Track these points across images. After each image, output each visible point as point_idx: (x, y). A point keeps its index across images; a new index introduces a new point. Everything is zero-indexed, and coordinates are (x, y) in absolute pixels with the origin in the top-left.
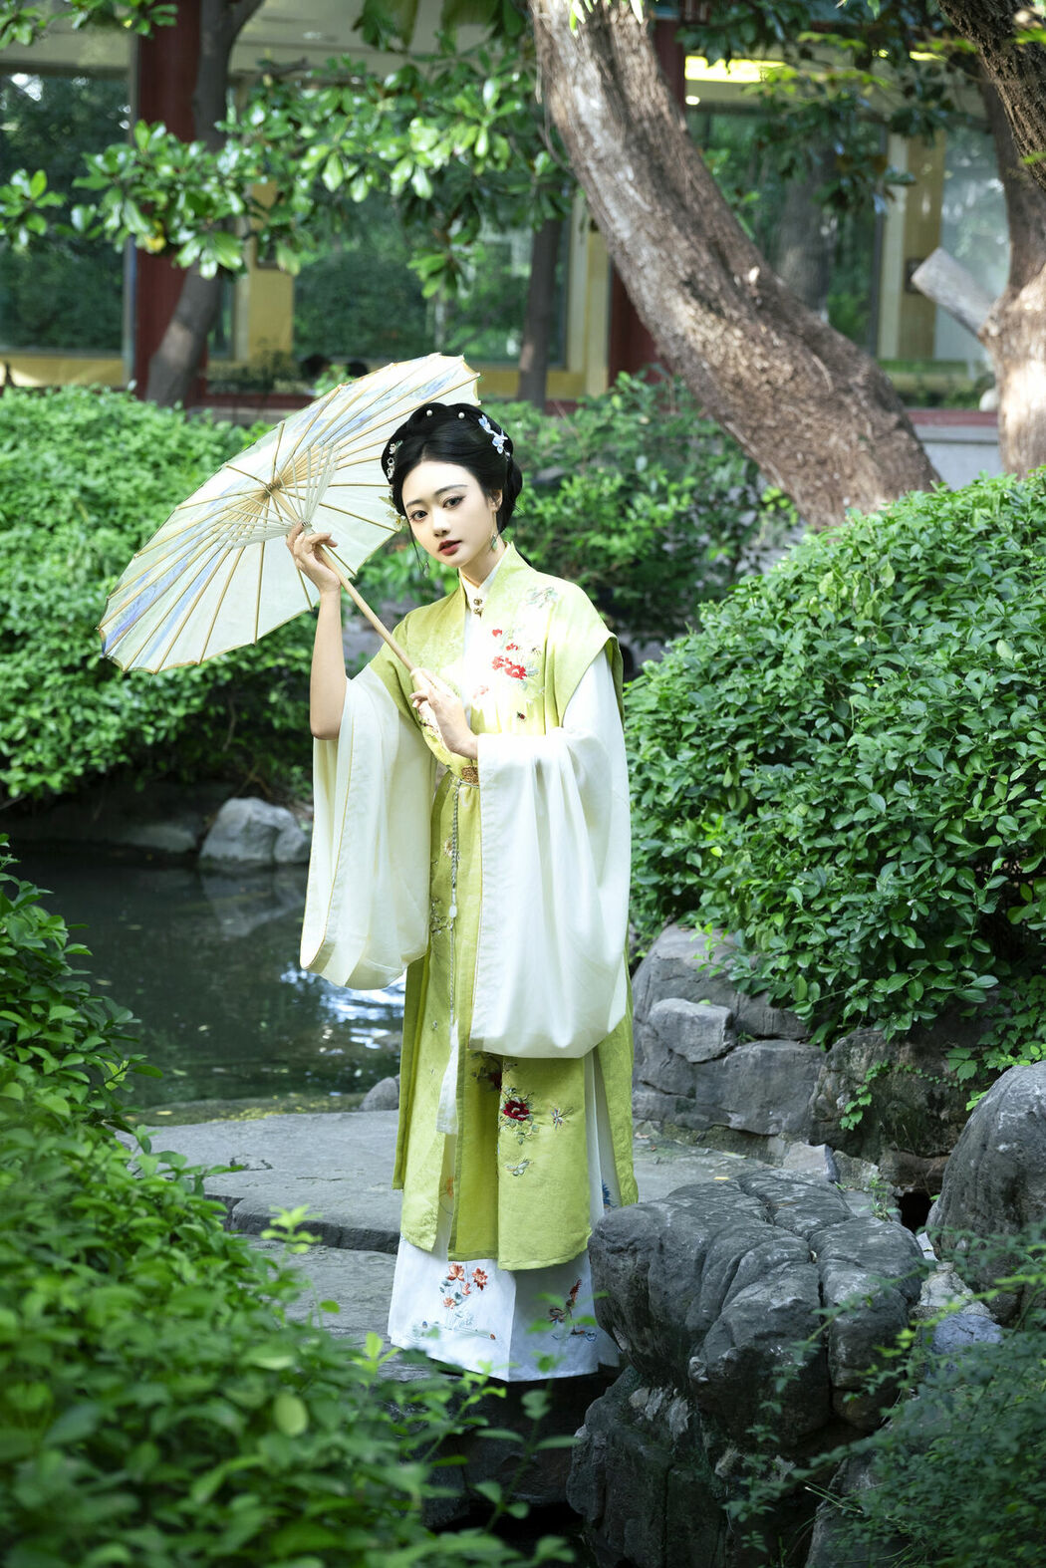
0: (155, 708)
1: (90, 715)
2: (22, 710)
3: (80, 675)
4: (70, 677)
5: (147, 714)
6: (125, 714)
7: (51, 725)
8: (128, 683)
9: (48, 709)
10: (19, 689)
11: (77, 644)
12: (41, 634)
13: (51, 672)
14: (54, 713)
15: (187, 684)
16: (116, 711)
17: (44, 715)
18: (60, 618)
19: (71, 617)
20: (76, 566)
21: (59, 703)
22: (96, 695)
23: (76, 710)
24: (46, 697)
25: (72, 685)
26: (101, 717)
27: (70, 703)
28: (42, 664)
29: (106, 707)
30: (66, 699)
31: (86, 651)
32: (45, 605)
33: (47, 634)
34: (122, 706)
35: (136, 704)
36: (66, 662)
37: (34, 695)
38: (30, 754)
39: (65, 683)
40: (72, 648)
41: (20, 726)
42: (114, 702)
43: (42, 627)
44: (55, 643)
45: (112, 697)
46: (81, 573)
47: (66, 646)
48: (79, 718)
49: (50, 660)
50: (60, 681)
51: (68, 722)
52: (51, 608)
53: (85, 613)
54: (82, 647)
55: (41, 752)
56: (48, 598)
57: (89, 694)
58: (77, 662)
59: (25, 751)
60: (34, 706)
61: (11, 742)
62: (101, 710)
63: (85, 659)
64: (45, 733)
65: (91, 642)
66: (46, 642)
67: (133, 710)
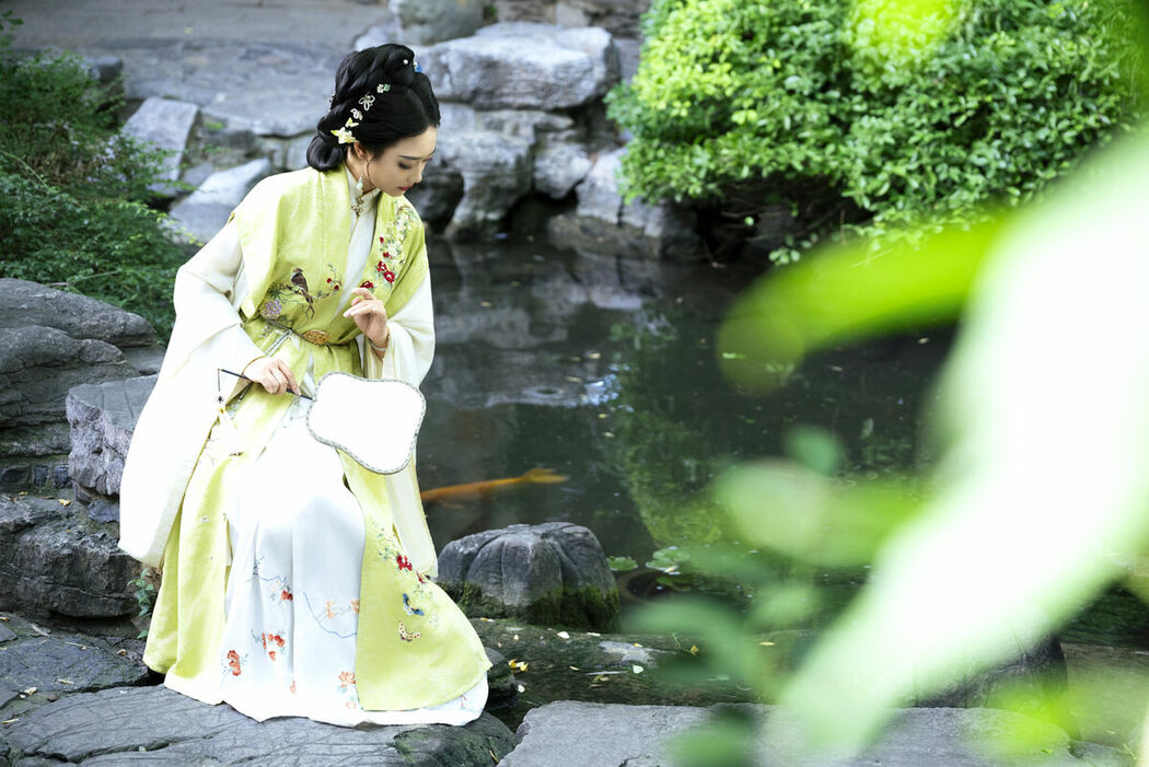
0: (1023, 170)
1: (955, 173)
2: (889, 167)
3: (949, 132)
4: (940, 134)
5: (1013, 176)
6: (990, 174)
7: (914, 183)
10: (886, 144)
11: (946, 101)
13: (920, 128)
14: (921, 170)
15: (1059, 146)
18: (933, 74)
21: (925, 160)
22: (963, 154)
23: (941, 168)
24: (913, 154)
25: (939, 143)
26: (968, 176)
28: (911, 120)
29: (974, 166)
30: (935, 155)
31: (955, 109)
32: (918, 61)
37: (901, 151)
39: (933, 140)
40: (940, 105)
41: (884, 182)
43: (913, 81)
44: (924, 98)
45: (980, 156)
46: (969, 28)
48: (943, 177)
49: (919, 116)
50: (927, 139)
54: (951, 104)
55: (901, 210)
57: (958, 153)
58: (946, 119)
59: (888, 207)
60: (901, 161)
62: (969, 170)
63: (954, 116)
64: (909, 191)
65: (962, 100)
66: (916, 97)
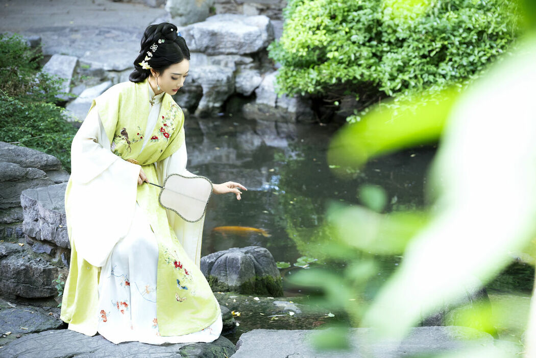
8: (451, 63)
9: (412, 75)
12: (410, 40)
16: (444, 76)
17: (410, 78)
19: (424, 32)
20: (435, 6)
27: (423, 72)
30: (422, 70)
33: (413, 40)
34: (447, 74)
35: (453, 73)
36: (421, 53)
38: (403, 96)
39: (421, 63)
42: (443, 72)
43: (410, 36)
47: (421, 46)
51: (422, 82)
52: (415, 27)
53: (431, 30)
56: (415, 23)
61: (394, 91)
67: (452, 76)
